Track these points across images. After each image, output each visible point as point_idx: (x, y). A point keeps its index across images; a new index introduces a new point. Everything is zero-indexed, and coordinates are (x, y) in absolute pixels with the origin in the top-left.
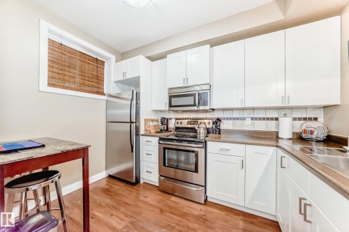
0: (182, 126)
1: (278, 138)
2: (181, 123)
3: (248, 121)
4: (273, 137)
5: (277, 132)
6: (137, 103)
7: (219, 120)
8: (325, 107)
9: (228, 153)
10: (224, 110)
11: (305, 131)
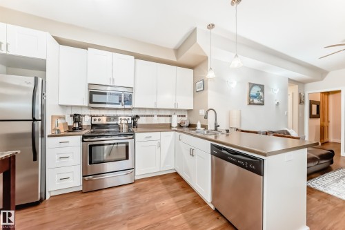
0: (100, 122)
1: (171, 127)
2: (99, 120)
3: (156, 117)
4: (168, 127)
5: (171, 124)
6: (43, 94)
7: (137, 116)
8: (188, 110)
9: (151, 139)
10: (139, 109)
11: (182, 122)
